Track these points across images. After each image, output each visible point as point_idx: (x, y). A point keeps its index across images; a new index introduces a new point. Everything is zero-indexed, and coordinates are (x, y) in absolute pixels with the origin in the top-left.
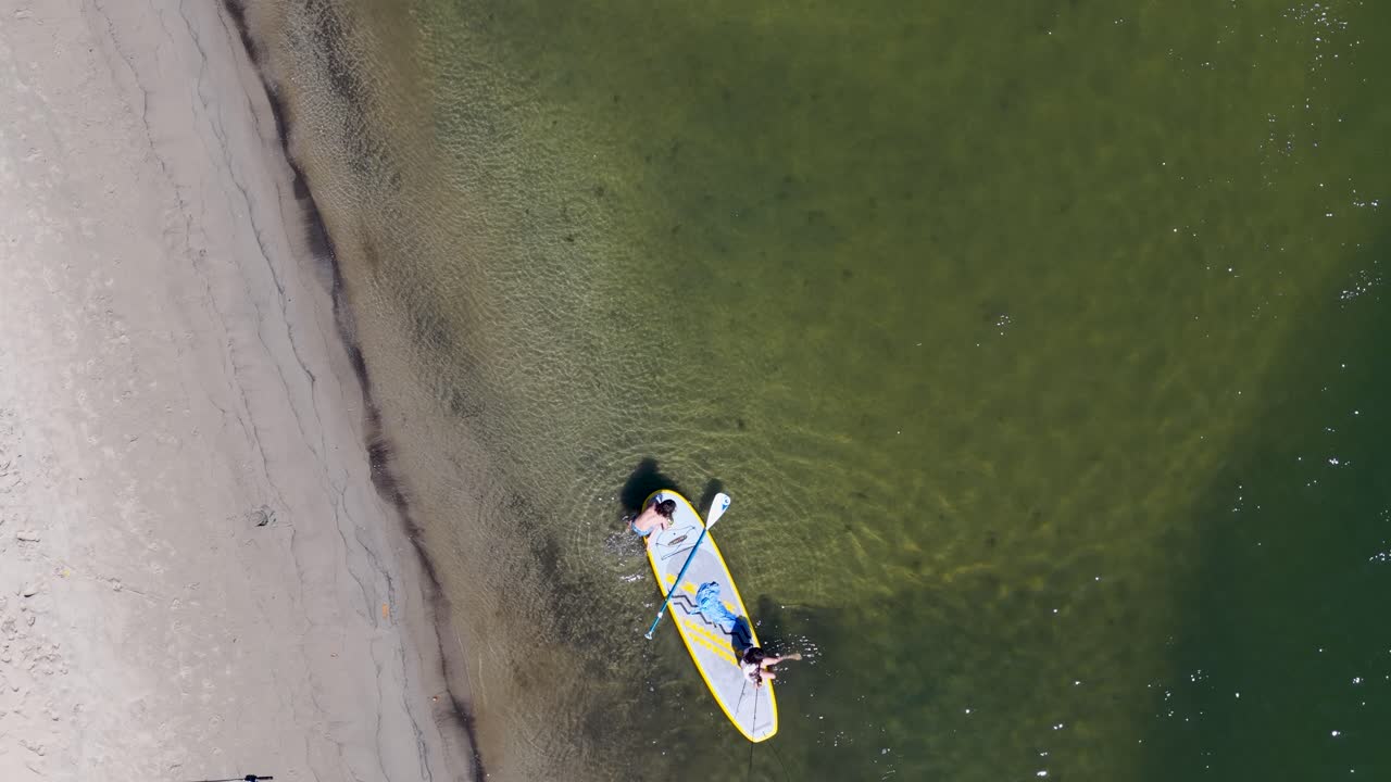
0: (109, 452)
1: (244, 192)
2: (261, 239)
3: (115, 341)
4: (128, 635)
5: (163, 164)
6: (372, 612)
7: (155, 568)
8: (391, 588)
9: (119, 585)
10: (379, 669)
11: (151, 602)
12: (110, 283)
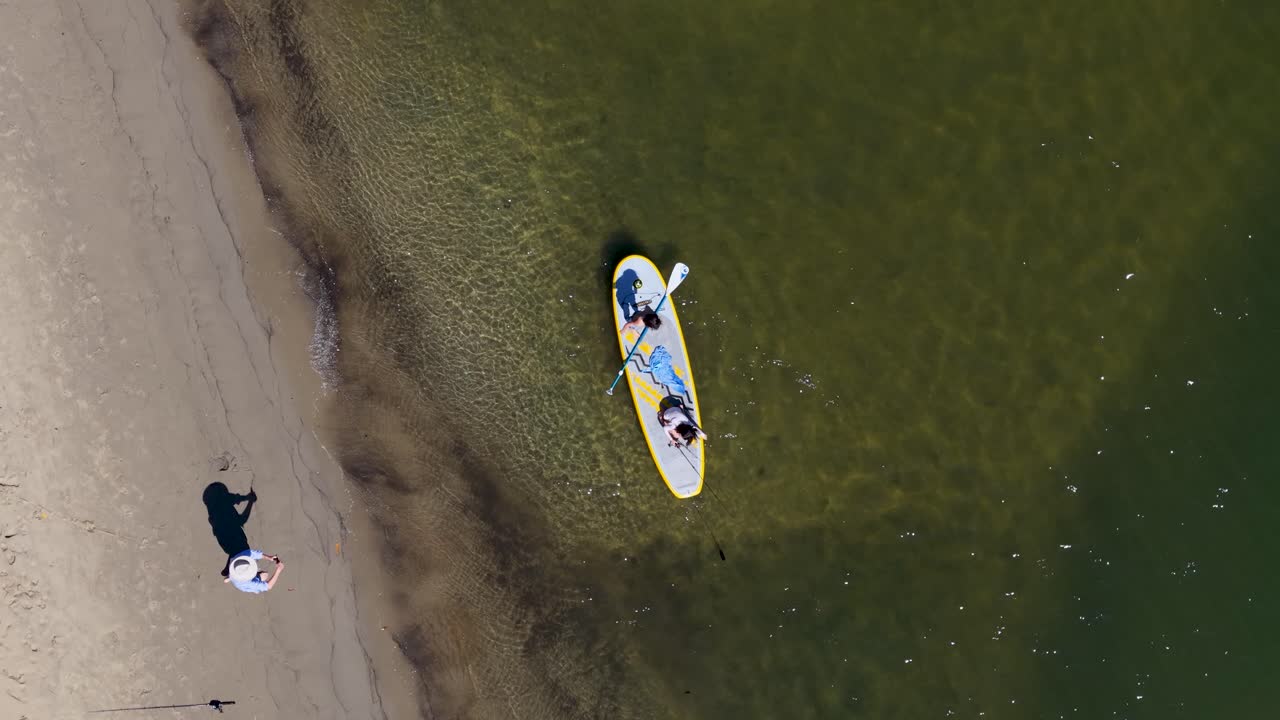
0: (83, 404)
1: (205, 164)
2: (221, 206)
3: (87, 302)
4: (101, 573)
5: (130, 138)
6: (326, 551)
7: (126, 511)
8: (343, 527)
9: (93, 526)
10: (332, 602)
11: (122, 542)
12: (82, 248)
